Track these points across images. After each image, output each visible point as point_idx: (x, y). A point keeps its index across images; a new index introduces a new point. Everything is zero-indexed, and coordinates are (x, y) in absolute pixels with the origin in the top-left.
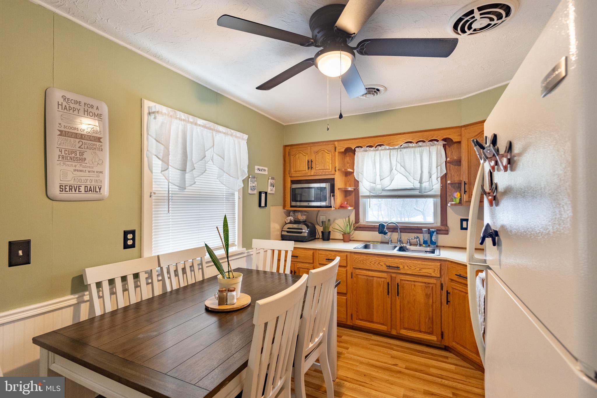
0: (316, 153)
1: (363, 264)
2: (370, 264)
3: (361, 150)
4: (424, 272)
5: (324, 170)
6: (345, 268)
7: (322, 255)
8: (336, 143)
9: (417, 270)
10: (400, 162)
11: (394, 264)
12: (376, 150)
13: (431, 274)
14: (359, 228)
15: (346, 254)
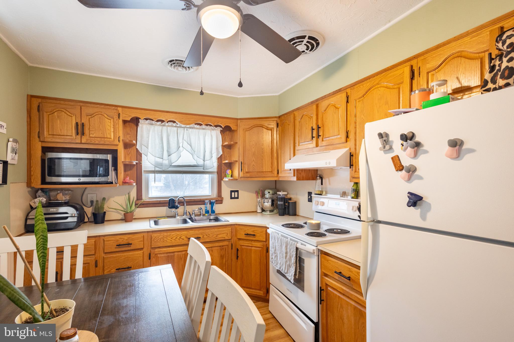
0: (90, 116)
1: (164, 241)
2: (171, 241)
3: (146, 123)
4: (220, 237)
5: (103, 139)
6: (141, 251)
7: (109, 242)
8: (120, 109)
9: (214, 237)
10: (187, 141)
11: (195, 235)
12: (163, 125)
13: (224, 238)
14: (142, 205)
15: (142, 235)
